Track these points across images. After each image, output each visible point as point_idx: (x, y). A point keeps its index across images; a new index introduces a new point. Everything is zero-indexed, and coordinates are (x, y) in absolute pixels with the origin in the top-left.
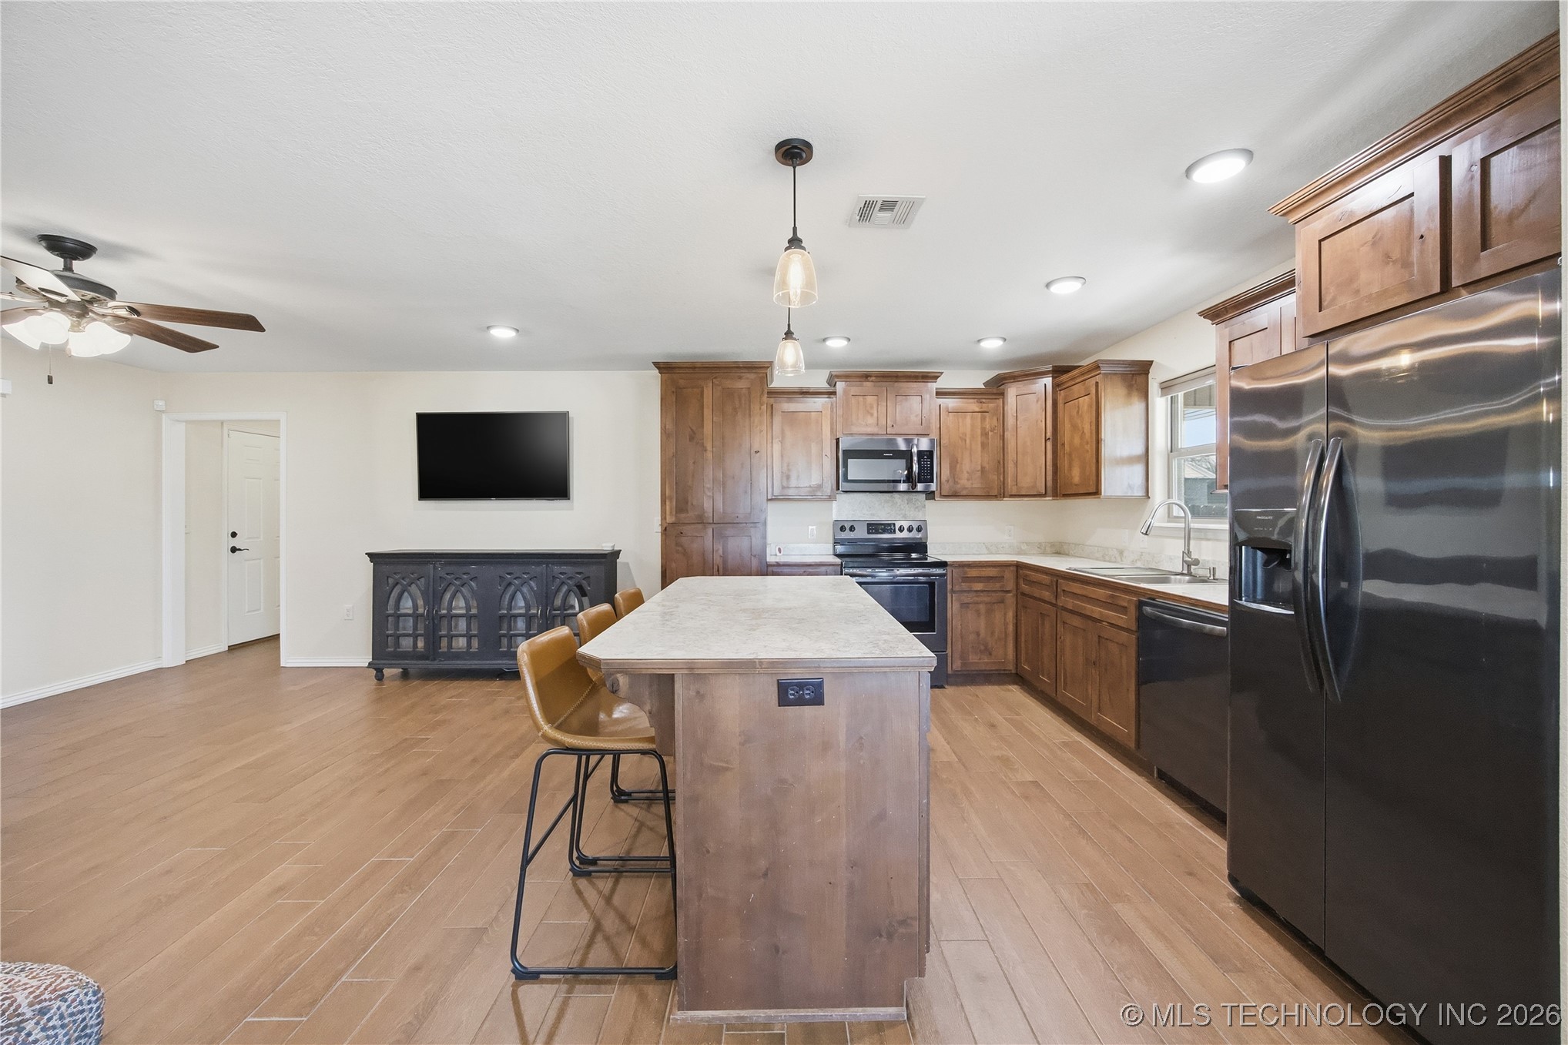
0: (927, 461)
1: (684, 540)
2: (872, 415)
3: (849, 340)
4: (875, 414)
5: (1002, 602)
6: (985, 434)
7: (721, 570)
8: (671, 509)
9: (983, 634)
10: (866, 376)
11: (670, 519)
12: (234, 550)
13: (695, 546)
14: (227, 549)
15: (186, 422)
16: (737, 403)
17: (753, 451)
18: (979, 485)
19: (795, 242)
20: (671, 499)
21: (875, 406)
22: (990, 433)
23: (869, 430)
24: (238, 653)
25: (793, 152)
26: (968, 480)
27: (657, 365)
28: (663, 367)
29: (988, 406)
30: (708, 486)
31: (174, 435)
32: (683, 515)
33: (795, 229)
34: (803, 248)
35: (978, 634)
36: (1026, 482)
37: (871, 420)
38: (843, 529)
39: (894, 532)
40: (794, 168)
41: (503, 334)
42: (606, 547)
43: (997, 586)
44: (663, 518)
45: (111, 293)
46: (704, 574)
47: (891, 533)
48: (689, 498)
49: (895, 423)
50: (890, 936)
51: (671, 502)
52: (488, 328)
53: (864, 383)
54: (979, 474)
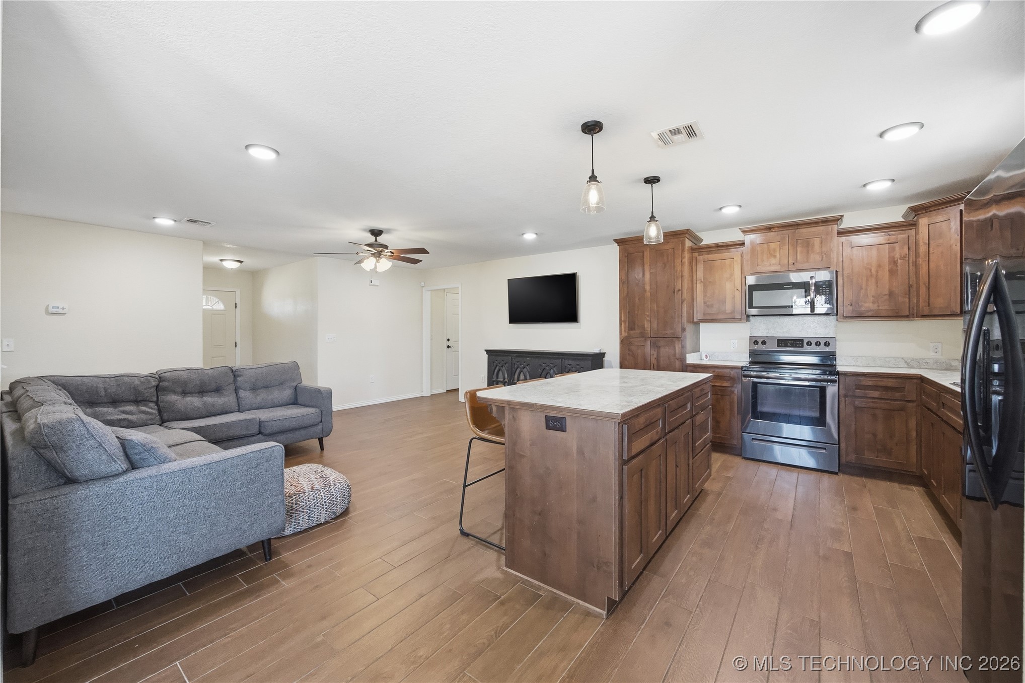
0: (826, 290)
1: (633, 348)
2: (775, 256)
3: (740, 206)
4: (778, 256)
5: (903, 409)
6: (894, 262)
7: (655, 367)
8: (625, 328)
9: (880, 436)
10: (769, 228)
11: (624, 334)
12: (449, 347)
13: (639, 351)
14: (446, 347)
15: (431, 290)
16: (665, 258)
17: (676, 290)
18: (887, 307)
19: (593, 178)
20: (625, 321)
21: (778, 250)
22: (899, 261)
23: (773, 268)
24: (450, 393)
25: (592, 128)
26: (874, 303)
27: (615, 241)
28: (620, 242)
29: (897, 238)
30: (648, 314)
31: (427, 296)
32: (632, 332)
33: (593, 170)
34: (598, 182)
35: (875, 435)
36: (939, 303)
37: (773, 261)
38: (756, 343)
39: (802, 346)
40: (592, 136)
41: (530, 236)
42: (596, 350)
43: (897, 395)
44: (621, 334)
45: (386, 247)
46: (645, 369)
47: (799, 347)
48: (636, 322)
49: (797, 262)
50: (598, 568)
51: (625, 324)
52: (523, 234)
53: (769, 233)
54: (886, 297)
